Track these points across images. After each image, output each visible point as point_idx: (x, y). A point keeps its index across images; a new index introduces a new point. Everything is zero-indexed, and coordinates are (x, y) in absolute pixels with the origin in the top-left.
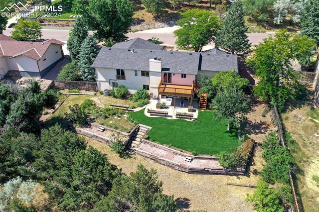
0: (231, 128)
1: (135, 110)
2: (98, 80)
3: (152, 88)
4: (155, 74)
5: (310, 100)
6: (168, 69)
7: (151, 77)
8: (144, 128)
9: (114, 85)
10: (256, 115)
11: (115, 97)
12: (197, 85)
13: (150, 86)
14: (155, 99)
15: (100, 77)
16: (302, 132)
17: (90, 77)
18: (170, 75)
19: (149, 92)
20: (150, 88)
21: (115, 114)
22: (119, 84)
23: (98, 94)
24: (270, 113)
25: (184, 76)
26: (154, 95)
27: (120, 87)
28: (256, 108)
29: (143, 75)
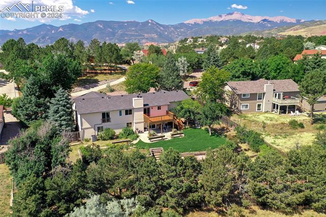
3: (136, 123)
4: (139, 110)
6: (147, 105)
7: (134, 113)
9: (99, 129)
18: (149, 109)
22: (105, 127)
27: (106, 130)
29: (126, 114)
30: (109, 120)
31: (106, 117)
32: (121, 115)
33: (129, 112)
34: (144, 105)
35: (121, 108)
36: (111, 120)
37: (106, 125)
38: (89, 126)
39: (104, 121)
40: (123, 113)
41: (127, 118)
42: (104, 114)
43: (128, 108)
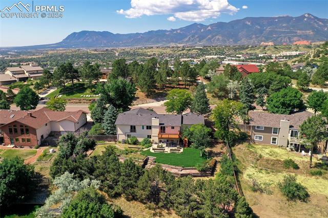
0: (202, 155)
1: (144, 150)
2: (118, 133)
3: (154, 136)
4: (155, 127)
5: (248, 140)
6: (163, 124)
7: (153, 129)
8: (151, 158)
9: (128, 136)
10: (217, 149)
11: (129, 144)
12: (181, 133)
13: (153, 135)
14: (156, 143)
15: (119, 132)
16: (243, 156)
17: (111, 132)
18: (164, 127)
19: (151, 140)
20: (152, 137)
21: (132, 152)
22: (132, 136)
23: (117, 143)
24: (225, 147)
25: (173, 128)
26: (155, 141)
27: (133, 137)
28: (217, 146)
29: (147, 128)
30: (135, 131)
31: (133, 129)
32: (143, 129)
33: (149, 128)
34: (160, 124)
35: (143, 124)
36: (137, 131)
37: (133, 134)
38: (122, 133)
39: (131, 131)
40: (145, 127)
41: (148, 132)
42: (131, 126)
43: (148, 125)
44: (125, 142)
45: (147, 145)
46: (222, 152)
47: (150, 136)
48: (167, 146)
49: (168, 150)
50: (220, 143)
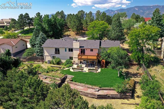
0: (120, 75)
1: (65, 69)
2: (45, 55)
4: (76, 49)
7: (74, 51)
9: (54, 57)
10: (133, 70)
11: (54, 64)
13: (74, 56)
14: (76, 64)
15: (46, 53)
17: (40, 54)
18: (84, 50)
19: (73, 61)
22: (56, 57)
23: (44, 63)
24: (141, 69)
26: (76, 62)
31: (57, 51)
32: (66, 51)
33: (71, 50)
34: (80, 47)
36: (60, 53)
44: (50, 62)
45: (68, 65)
46: (138, 73)
47: (72, 57)
48: (86, 66)
49: (86, 70)
50: (135, 65)
